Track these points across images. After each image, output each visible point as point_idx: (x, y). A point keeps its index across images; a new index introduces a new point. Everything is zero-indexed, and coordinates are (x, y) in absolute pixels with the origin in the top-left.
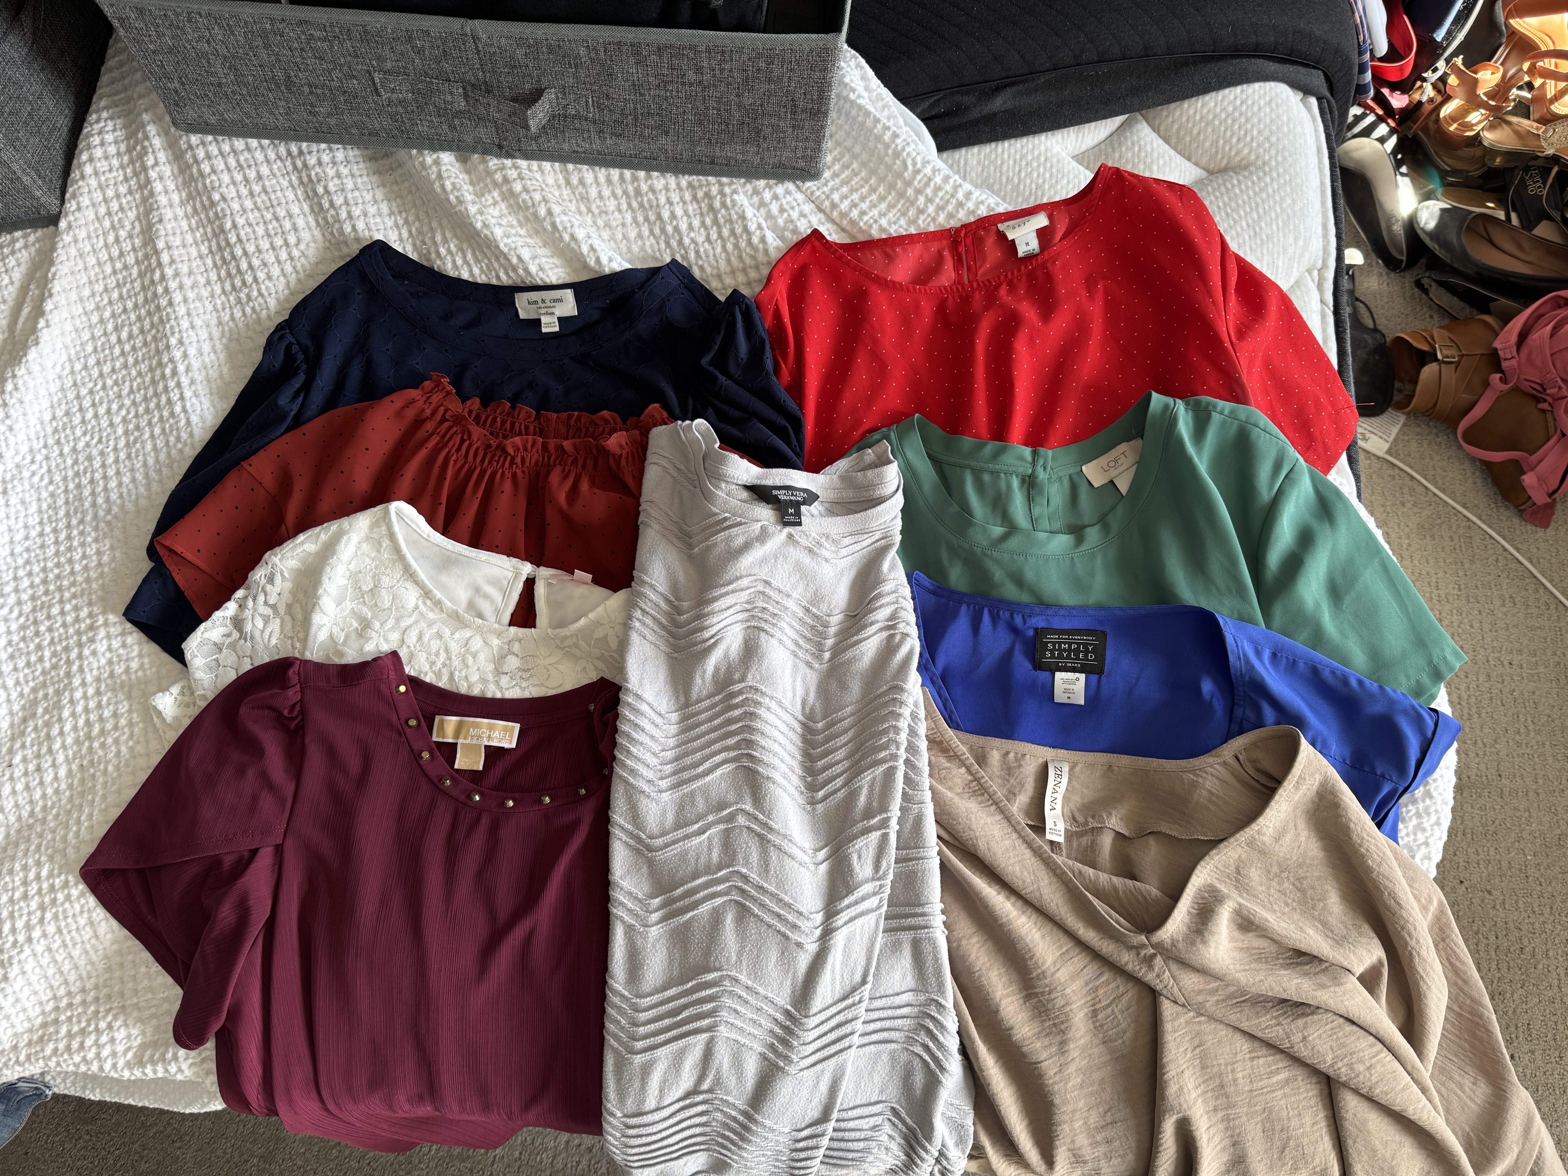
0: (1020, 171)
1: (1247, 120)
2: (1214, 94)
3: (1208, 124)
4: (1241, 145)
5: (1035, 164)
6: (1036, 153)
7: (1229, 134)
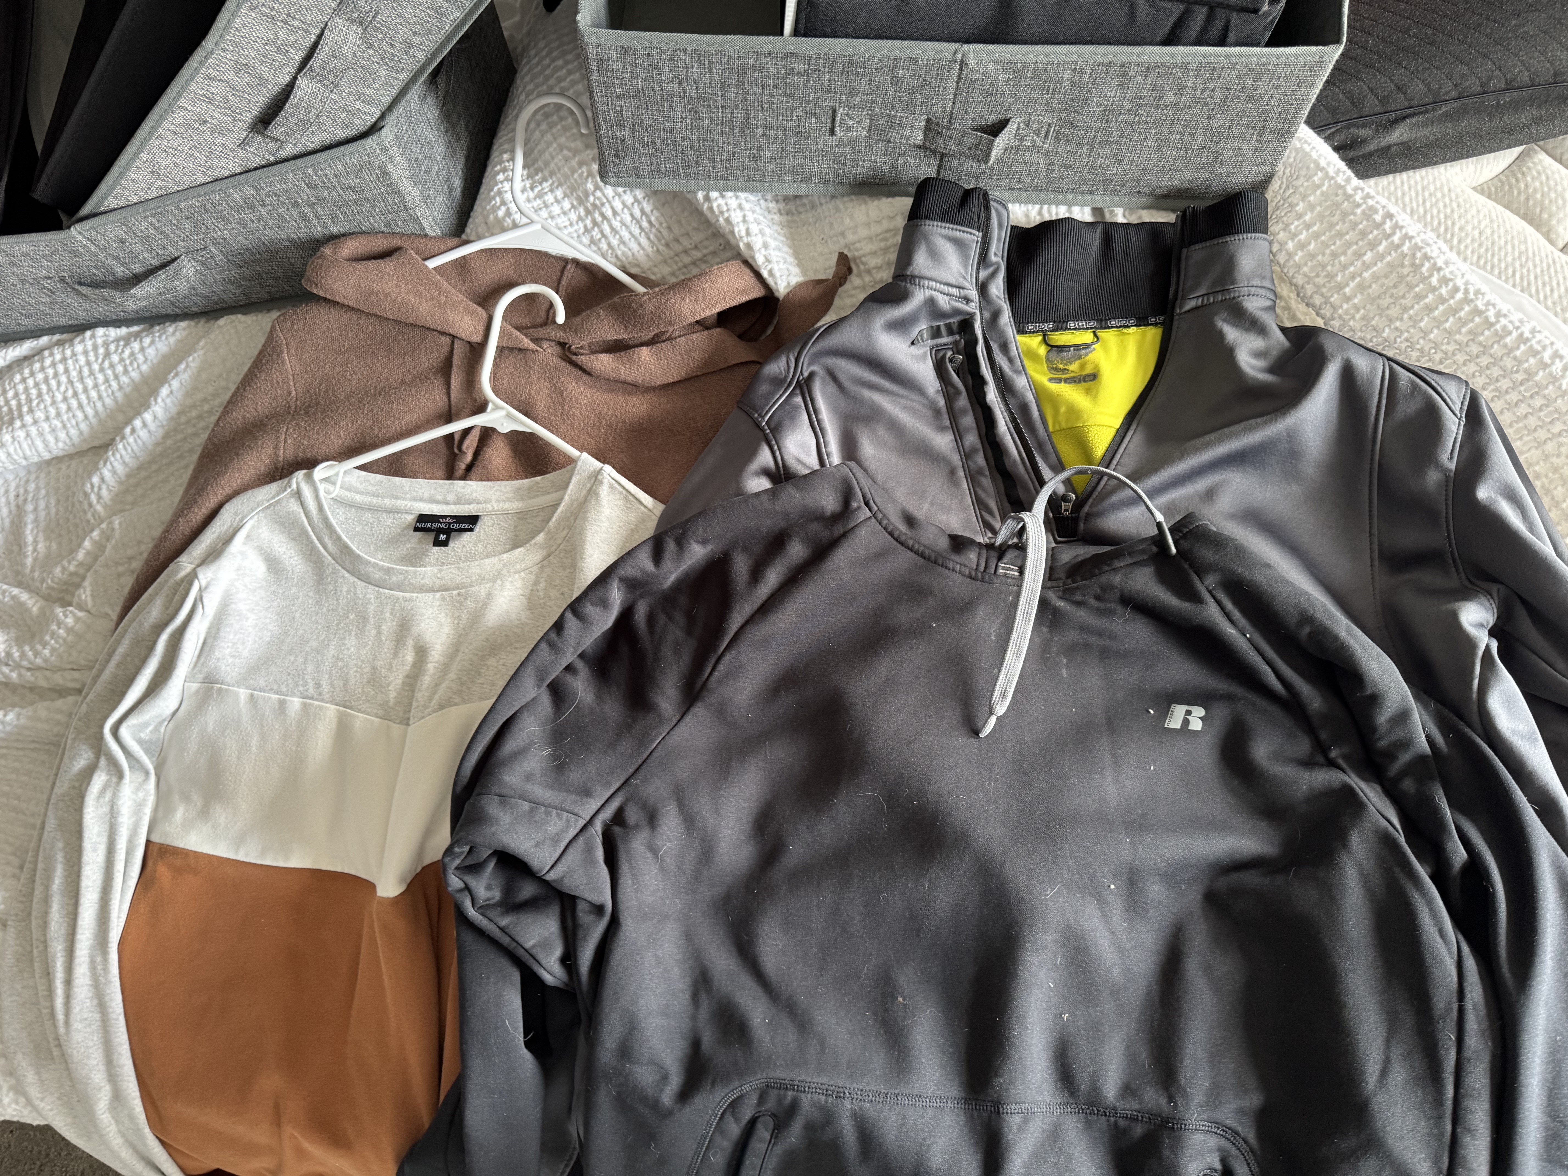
0: (1424, 202)
5: (1439, 195)
6: (1438, 183)
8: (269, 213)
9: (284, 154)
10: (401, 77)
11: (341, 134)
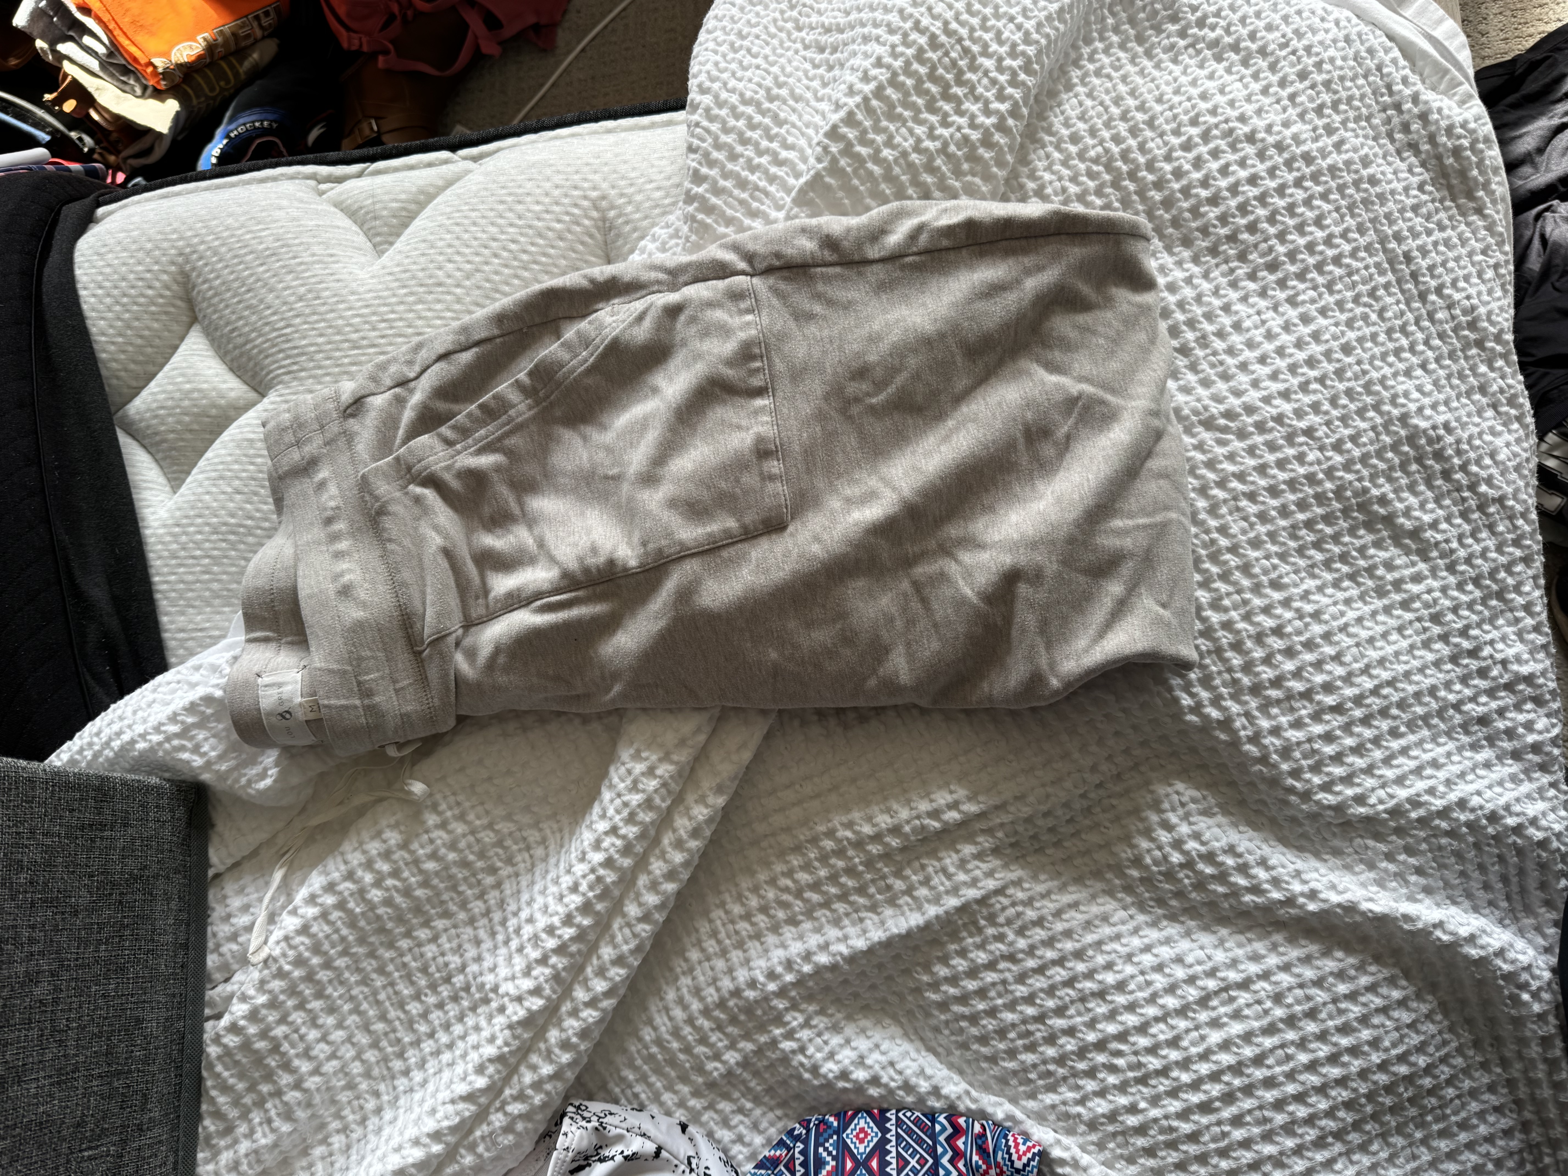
0: (194, 557)
1: (124, 279)
2: (89, 323)
3: (129, 327)
4: (157, 284)
7: (142, 300)
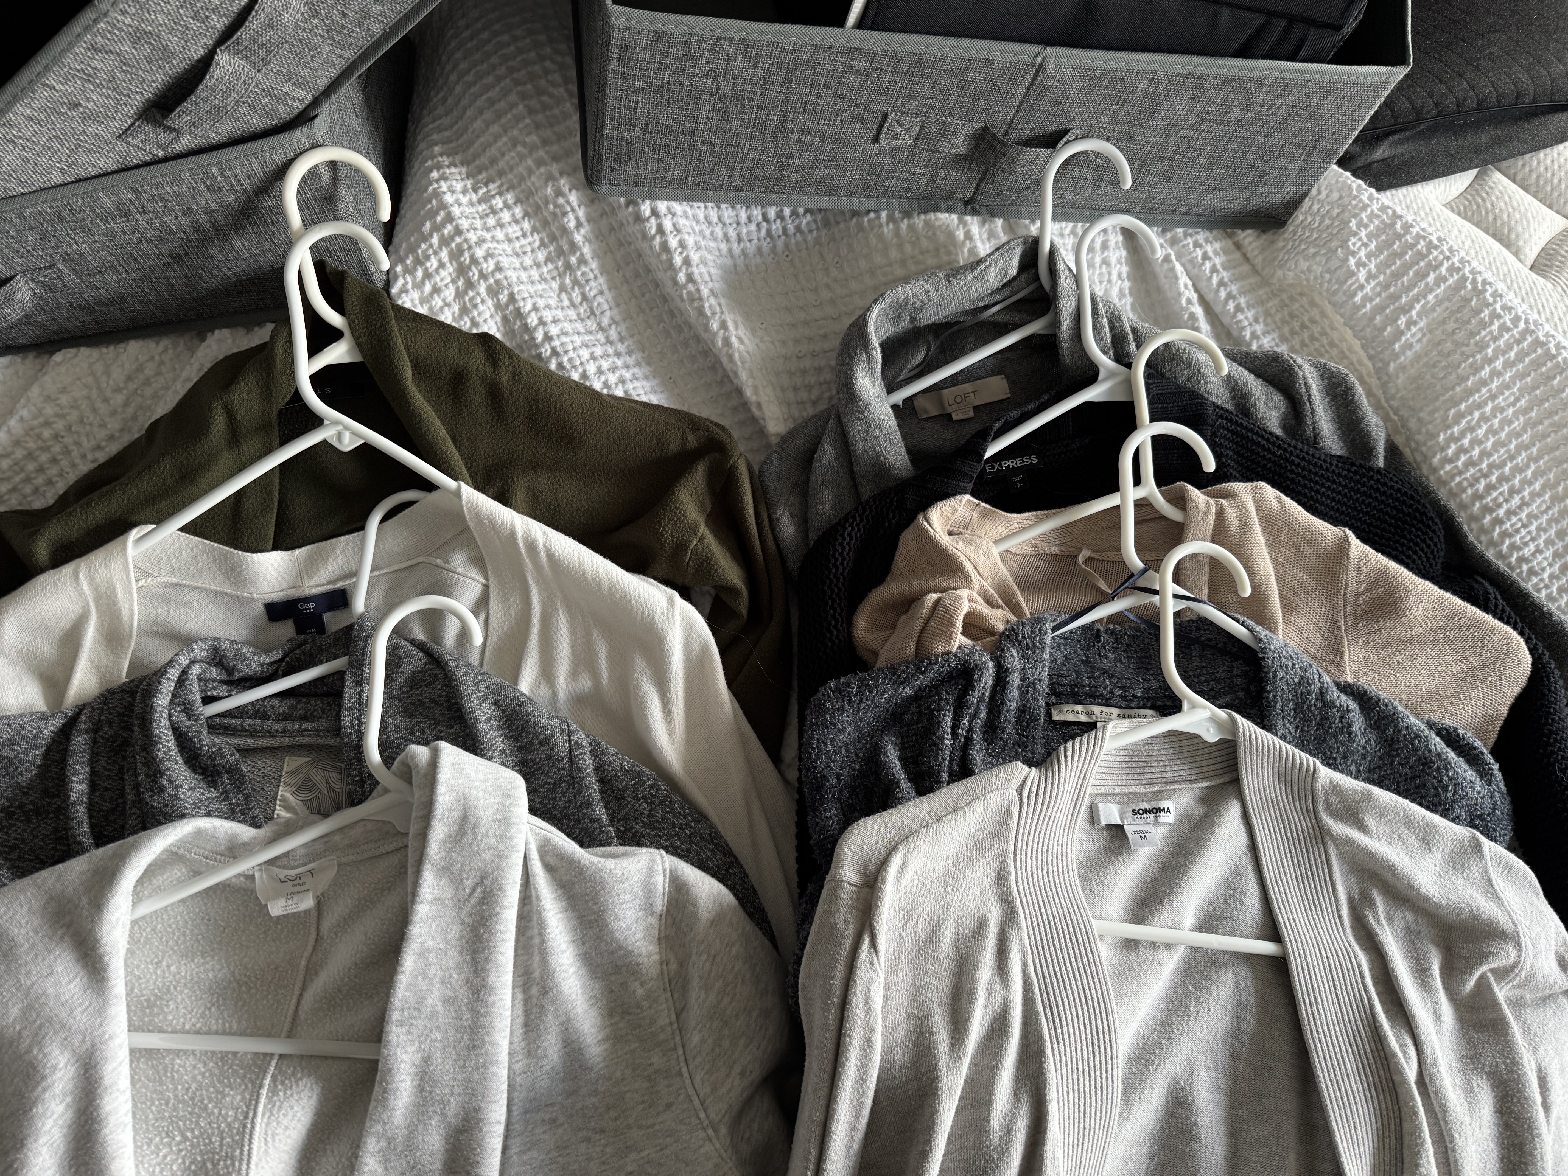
6: (1419, 202)
8: (150, 222)
9: (178, 147)
10: (347, 54)
11: (257, 123)
